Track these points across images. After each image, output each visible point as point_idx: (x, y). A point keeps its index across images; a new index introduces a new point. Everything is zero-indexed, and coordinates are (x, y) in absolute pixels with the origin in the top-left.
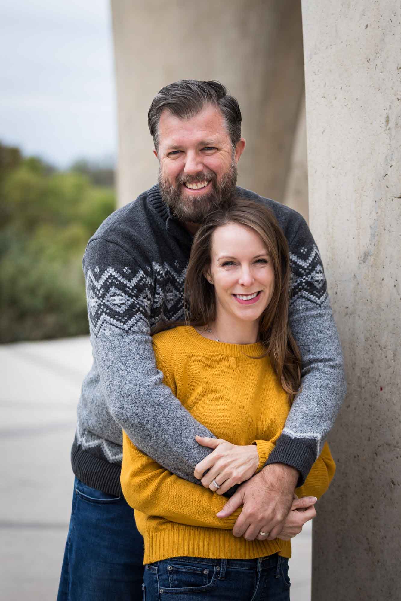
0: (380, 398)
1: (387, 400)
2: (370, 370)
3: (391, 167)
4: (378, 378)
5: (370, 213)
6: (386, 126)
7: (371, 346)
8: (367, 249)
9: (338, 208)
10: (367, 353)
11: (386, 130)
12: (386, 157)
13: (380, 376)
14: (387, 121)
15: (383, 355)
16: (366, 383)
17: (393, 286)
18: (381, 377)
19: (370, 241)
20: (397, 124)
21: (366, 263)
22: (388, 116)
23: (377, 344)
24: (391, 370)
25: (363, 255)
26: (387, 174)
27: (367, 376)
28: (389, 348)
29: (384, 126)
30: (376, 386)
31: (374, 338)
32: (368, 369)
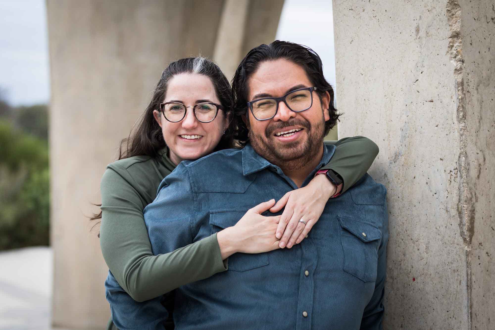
0: (412, 288)
1: (419, 289)
2: (402, 262)
3: (422, 73)
4: (411, 269)
5: (401, 116)
6: (417, 36)
7: (402, 240)
8: (398, 149)
9: (368, 112)
10: (399, 246)
11: (416, 38)
12: (416, 64)
13: (412, 267)
14: (418, 30)
15: (416, 247)
16: (398, 274)
17: (425, 183)
18: (413, 269)
19: (400, 142)
20: (428, 33)
21: (397, 163)
22: (418, 26)
23: (410, 238)
24: (424, 261)
25: (394, 156)
26: (418, 80)
27: (399, 267)
28: (421, 241)
29: (414, 35)
30: (408, 277)
31: (405, 232)
32: (399, 262)
